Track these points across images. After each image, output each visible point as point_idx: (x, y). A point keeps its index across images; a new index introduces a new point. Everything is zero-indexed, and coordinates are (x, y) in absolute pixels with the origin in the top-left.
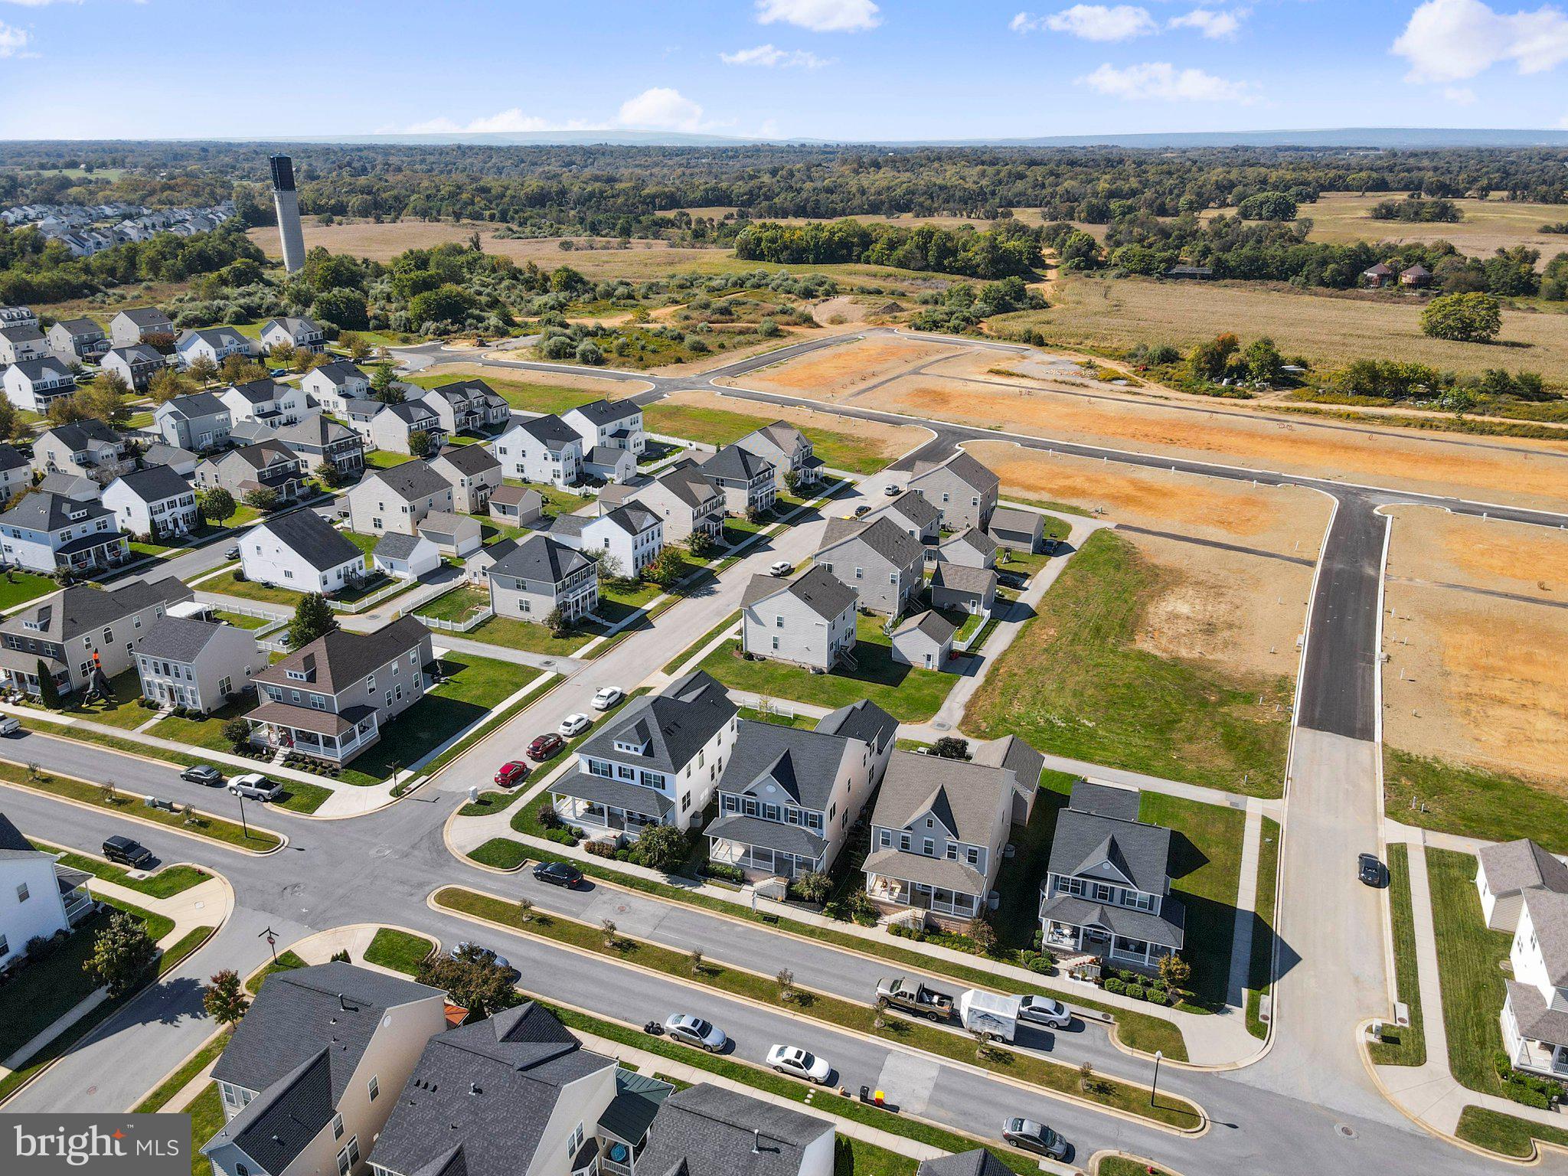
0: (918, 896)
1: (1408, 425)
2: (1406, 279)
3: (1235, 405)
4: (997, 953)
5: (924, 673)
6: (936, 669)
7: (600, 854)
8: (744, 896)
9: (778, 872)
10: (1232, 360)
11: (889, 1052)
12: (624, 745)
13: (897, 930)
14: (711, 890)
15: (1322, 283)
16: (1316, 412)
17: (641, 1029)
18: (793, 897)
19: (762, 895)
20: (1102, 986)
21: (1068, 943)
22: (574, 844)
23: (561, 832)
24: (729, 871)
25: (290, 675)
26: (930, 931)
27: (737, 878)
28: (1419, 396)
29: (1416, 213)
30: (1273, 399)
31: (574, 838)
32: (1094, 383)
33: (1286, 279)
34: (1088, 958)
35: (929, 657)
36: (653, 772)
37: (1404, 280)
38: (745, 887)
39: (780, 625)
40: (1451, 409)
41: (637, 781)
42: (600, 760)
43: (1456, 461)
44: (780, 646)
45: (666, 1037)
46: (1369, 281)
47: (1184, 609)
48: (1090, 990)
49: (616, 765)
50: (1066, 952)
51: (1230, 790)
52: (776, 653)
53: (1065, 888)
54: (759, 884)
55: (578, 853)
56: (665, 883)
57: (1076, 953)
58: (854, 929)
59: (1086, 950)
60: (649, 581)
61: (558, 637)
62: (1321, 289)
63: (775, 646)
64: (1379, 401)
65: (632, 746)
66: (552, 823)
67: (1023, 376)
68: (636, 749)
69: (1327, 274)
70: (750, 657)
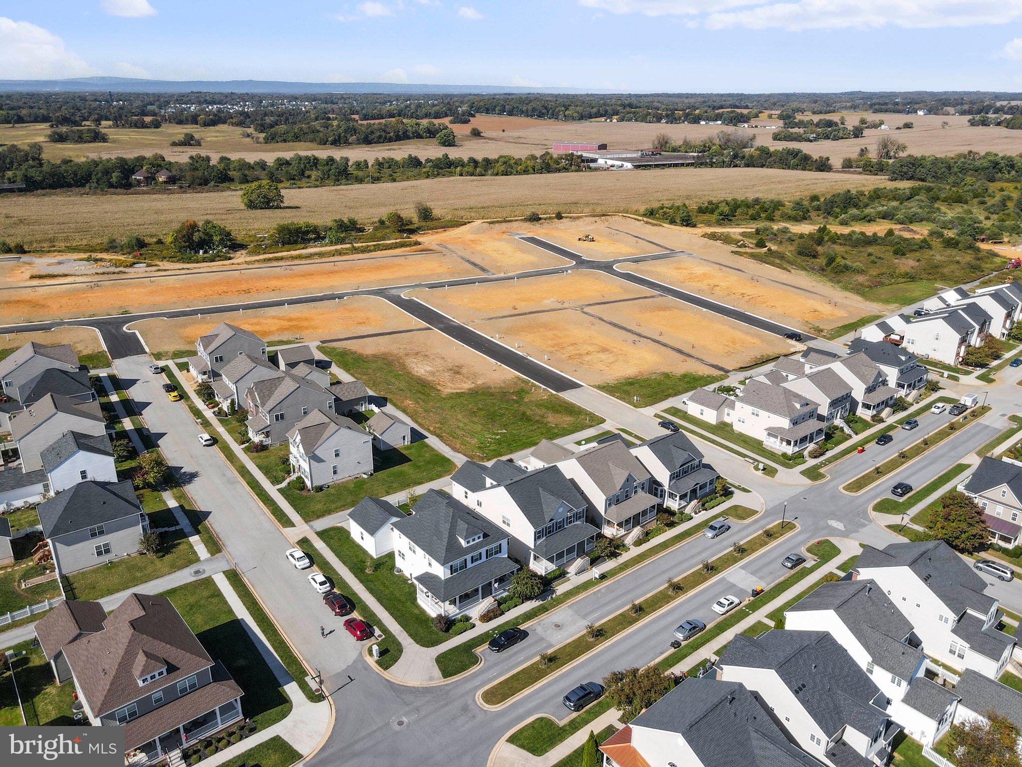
0: (635, 521)
1: (334, 255)
2: (162, 179)
3: (233, 264)
4: (671, 525)
5: (407, 448)
6: (409, 443)
7: (496, 617)
8: (574, 579)
9: (578, 556)
10: (196, 237)
11: (723, 579)
12: (471, 540)
13: (638, 543)
14: (561, 588)
15: (111, 186)
16: (282, 259)
17: (672, 650)
18: (594, 562)
19: (580, 572)
20: (706, 510)
21: (683, 503)
22: (474, 626)
23: (459, 625)
24: (558, 573)
25: (144, 681)
26: (647, 536)
27: (561, 575)
28: (315, 240)
29: (80, 137)
30: (240, 257)
31: (466, 623)
32: (127, 270)
33: (83, 185)
34: (694, 502)
35: (404, 437)
36: (493, 546)
37: (161, 180)
38: (568, 576)
39: (337, 455)
40: (336, 244)
41: (484, 559)
42: (457, 562)
43: (378, 268)
44: (338, 471)
45: (683, 643)
46: (139, 182)
47: (428, 369)
48: (703, 516)
49: (468, 557)
50: (685, 507)
51: (591, 426)
52: (336, 477)
53: (674, 478)
54: (572, 569)
55: (482, 628)
56: (542, 602)
57: (688, 504)
58: (625, 557)
59: (691, 500)
60: (143, 488)
61: (164, 556)
62: (112, 190)
63: (335, 472)
64: (299, 246)
65: (476, 537)
66: (448, 625)
67: (66, 275)
68: (479, 538)
69: (114, 180)
70: (320, 489)
